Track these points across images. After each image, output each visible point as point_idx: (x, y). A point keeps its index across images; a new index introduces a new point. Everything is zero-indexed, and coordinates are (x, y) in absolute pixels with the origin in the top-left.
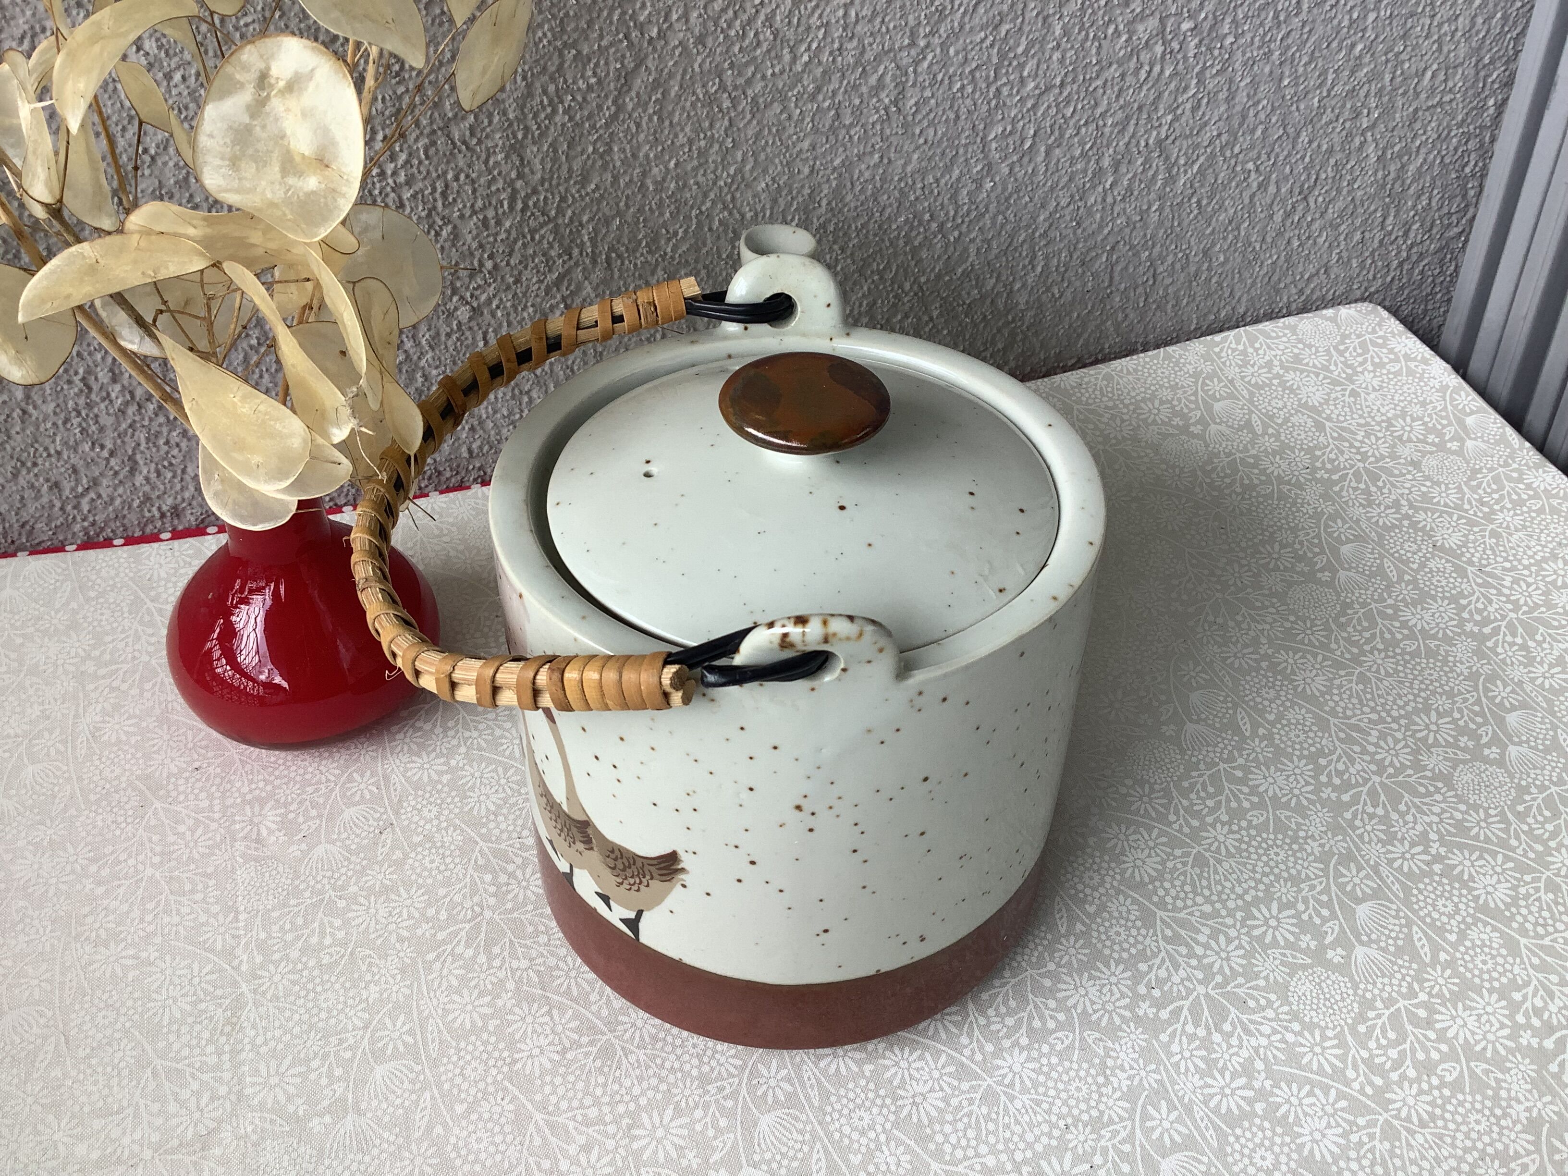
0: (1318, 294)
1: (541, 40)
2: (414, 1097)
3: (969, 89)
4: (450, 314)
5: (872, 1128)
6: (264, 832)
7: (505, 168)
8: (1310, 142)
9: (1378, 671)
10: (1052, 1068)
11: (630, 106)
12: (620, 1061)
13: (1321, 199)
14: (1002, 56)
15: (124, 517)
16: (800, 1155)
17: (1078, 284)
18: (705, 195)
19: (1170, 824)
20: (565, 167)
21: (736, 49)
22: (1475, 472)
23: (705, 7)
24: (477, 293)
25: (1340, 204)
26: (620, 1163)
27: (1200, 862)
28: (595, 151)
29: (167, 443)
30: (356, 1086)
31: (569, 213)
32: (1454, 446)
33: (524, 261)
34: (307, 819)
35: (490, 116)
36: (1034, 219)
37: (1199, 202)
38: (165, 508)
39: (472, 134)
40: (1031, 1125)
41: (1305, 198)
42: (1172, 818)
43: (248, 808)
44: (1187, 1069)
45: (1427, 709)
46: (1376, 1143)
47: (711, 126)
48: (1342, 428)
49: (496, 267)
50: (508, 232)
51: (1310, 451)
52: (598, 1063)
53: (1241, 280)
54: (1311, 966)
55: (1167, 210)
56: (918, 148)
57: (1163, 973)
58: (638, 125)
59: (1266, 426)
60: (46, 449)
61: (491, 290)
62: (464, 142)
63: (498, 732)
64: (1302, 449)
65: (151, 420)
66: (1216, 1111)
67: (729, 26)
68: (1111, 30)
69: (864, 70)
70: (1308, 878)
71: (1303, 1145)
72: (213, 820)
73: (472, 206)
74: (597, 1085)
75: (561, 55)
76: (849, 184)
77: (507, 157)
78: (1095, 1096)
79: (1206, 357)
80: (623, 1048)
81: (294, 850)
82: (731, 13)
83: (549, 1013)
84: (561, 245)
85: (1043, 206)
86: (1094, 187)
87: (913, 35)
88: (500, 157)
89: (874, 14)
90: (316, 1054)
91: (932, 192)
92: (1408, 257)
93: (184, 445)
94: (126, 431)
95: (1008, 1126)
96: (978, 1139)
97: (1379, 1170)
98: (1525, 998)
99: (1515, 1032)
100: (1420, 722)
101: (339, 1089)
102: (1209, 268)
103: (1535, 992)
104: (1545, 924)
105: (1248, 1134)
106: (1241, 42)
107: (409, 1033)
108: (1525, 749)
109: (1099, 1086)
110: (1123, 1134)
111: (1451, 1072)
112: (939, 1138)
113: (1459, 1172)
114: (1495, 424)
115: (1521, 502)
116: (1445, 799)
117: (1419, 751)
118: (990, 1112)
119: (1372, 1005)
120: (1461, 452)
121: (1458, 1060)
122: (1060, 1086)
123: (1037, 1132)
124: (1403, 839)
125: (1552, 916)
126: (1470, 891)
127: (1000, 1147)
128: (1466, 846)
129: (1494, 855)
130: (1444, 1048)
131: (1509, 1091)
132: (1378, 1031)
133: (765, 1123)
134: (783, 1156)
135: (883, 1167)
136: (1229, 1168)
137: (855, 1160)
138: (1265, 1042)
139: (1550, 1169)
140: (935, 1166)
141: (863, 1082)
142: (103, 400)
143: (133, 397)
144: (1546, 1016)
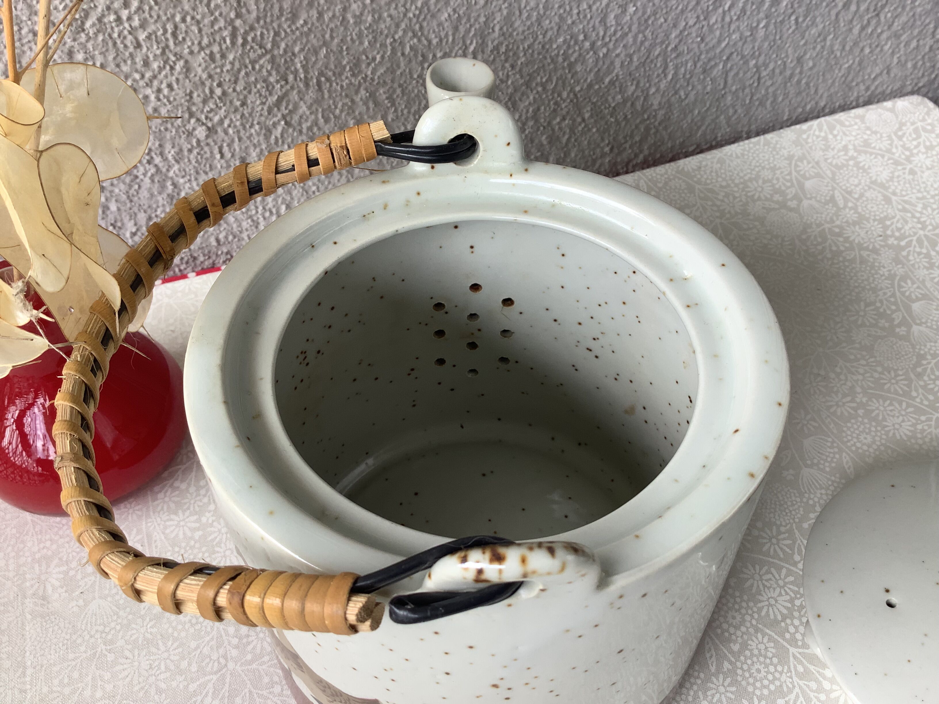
0: (880, 90)
4: (190, 134)
6: (49, 590)
7: (225, 10)
17: (700, 87)
18: (397, 26)
19: (795, 564)
20: (276, 7)
24: (211, 115)
31: (283, 45)
33: (248, 88)
34: (84, 576)
36: (667, 36)
37: (797, 20)
42: (795, 557)
43: (37, 567)
48: (905, 202)
49: (224, 93)
50: (232, 63)
51: (881, 221)
53: (824, 81)
55: (772, 27)
59: (846, 201)
61: (222, 112)
64: (874, 220)
72: (8, 579)
73: (200, 43)
76: (517, 13)
79: (797, 143)
81: (73, 606)
84: (278, 72)
85: (675, 26)
86: (715, 9)
91: (585, 16)
102: (801, 72)
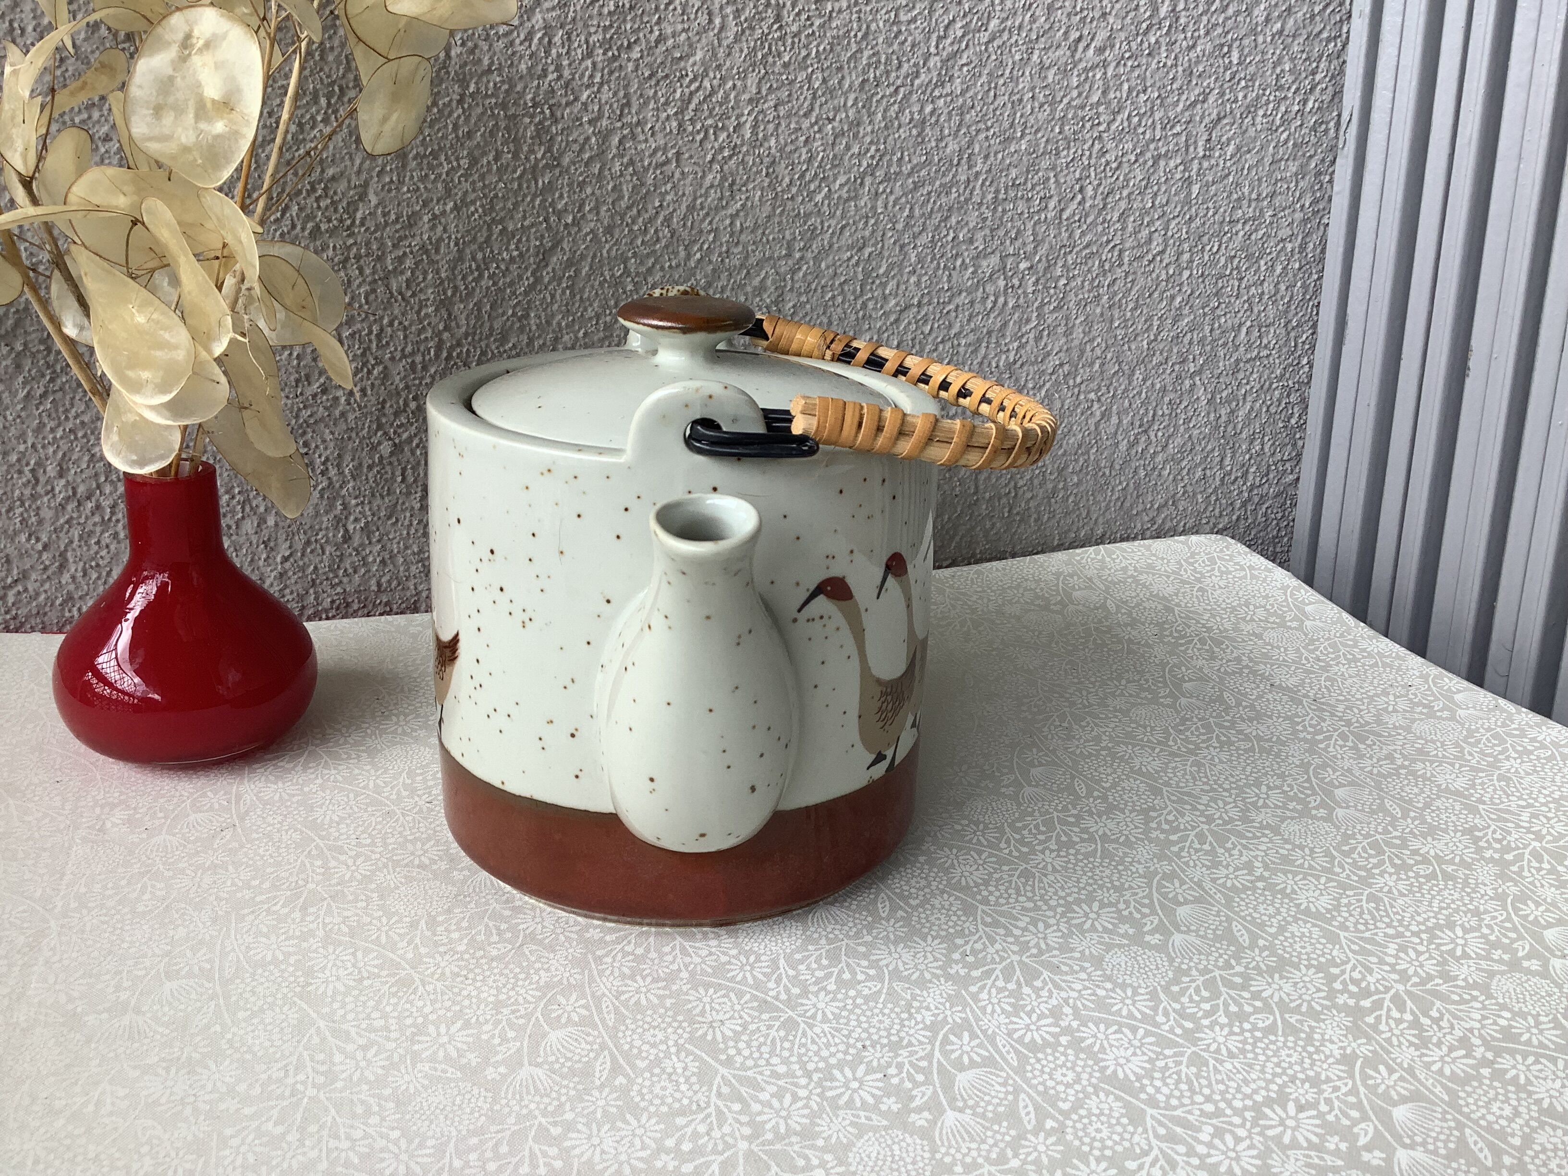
0: (1169, 523)
1: (473, 214)
2: (199, 1004)
3: (840, 299)
4: (374, 448)
5: (665, 1042)
6: (108, 825)
7: (434, 321)
8: (1144, 380)
9: (1212, 759)
10: (856, 1006)
11: (546, 280)
12: (416, 988)
13: (1160, 434)
14: (867, 274)
15: (45, 614)
16: (585, 1059)
17: (947, 485)
19: (1001, 850)
20: (487, 325)
21: (639, 242)
22: (1312, 641)
23: (613, 203)
25: (1179, 441)
26: (396, 1058)
27: (1026, 875)
28: (514, 314)
29: (98, 543)
30: (141, 994)
32: (1295, 624)
34: (153, 817)
35: (425, 273)
39: (408, 287)
40: (828, 1045)
41: (1146, 431)
42: (1003, 846)
43: (98, 810)
44: (993, 1011)
45: (1258, 784)
46: (1183, 1067)
48: (1189, 611)
51: (1159, 624)
52: (394, 989)
53: (1095, 503)
54: (1128, 946)
57: (979, 946)
58: (553, 296)
59: (1119, 608)
61: (413, 430)
62: (400, 293)
63: (357, 771)
64: (1151, 624)
65: (87, 518)
66: (1020, 1041)
67: (633, 222)
68: (959, 262)
69: (748, 273)
70: (1131, 887)
71: (1107, 1067)
72: (62, 815)
73: (403, 350)
74: (388, 1004)
75: (489, 228)
77: (437, 310)
78: (897, 1027)
79: (1067, 562)
80: (422, 981)
81: (134, 838)
82: (635, 210)
83: (354, 954)
87: (789, 247)
88: (430, 310)
89: (756, 226)
90: (108, 972)
92: (1250, 499)
93: (112, 547)
94: (62, 527)
95: (804, 1045)
96: (772, 1053)
97: (1184, 1087)
98: (1343, 972)
99: (1332, 995)
100: (1251, 792)
101: (124, 996)
102: (1065, 488)
103: (1354, 968)
104: (1366, 924)
105: (1050, 1058)
106: (1073, 284)
107: (207, 961)
108: (1352, 811)
109: (903, 1020)
110: (921, 1054)
111: (1263, 1021)
112: (732, 1052)
113: (1268, 1090)
114: (1332, 610)
115: (1356, 660)
116: (1271, 841)
117: (1248, 810)
118: (787, 1035)
119: (1186, 973)
120: (1300, 628)
121: (1272, 1012)
122: (863, 1019)
123: (833, 1049)
124: (1228, 865)
125: (1373, 918)
126: (1292, 900)
127: (794, 1059)
128: (1291, 872)
129: (1318, 878)
130: (1258, 1004)
131: (1323, 1035)
132: (1192, 990)
133: (554, 1036)
134: (568, 1059)
135: (669, 1070)
136: (1027, 1081)
137: (641, 1064)
138: (1075, 995)
139: (1362, 1090)
140: (723, 1071)
141: (662, 1011)
142: (47, 493)
143: (75, 493)
144: (1364, 985)
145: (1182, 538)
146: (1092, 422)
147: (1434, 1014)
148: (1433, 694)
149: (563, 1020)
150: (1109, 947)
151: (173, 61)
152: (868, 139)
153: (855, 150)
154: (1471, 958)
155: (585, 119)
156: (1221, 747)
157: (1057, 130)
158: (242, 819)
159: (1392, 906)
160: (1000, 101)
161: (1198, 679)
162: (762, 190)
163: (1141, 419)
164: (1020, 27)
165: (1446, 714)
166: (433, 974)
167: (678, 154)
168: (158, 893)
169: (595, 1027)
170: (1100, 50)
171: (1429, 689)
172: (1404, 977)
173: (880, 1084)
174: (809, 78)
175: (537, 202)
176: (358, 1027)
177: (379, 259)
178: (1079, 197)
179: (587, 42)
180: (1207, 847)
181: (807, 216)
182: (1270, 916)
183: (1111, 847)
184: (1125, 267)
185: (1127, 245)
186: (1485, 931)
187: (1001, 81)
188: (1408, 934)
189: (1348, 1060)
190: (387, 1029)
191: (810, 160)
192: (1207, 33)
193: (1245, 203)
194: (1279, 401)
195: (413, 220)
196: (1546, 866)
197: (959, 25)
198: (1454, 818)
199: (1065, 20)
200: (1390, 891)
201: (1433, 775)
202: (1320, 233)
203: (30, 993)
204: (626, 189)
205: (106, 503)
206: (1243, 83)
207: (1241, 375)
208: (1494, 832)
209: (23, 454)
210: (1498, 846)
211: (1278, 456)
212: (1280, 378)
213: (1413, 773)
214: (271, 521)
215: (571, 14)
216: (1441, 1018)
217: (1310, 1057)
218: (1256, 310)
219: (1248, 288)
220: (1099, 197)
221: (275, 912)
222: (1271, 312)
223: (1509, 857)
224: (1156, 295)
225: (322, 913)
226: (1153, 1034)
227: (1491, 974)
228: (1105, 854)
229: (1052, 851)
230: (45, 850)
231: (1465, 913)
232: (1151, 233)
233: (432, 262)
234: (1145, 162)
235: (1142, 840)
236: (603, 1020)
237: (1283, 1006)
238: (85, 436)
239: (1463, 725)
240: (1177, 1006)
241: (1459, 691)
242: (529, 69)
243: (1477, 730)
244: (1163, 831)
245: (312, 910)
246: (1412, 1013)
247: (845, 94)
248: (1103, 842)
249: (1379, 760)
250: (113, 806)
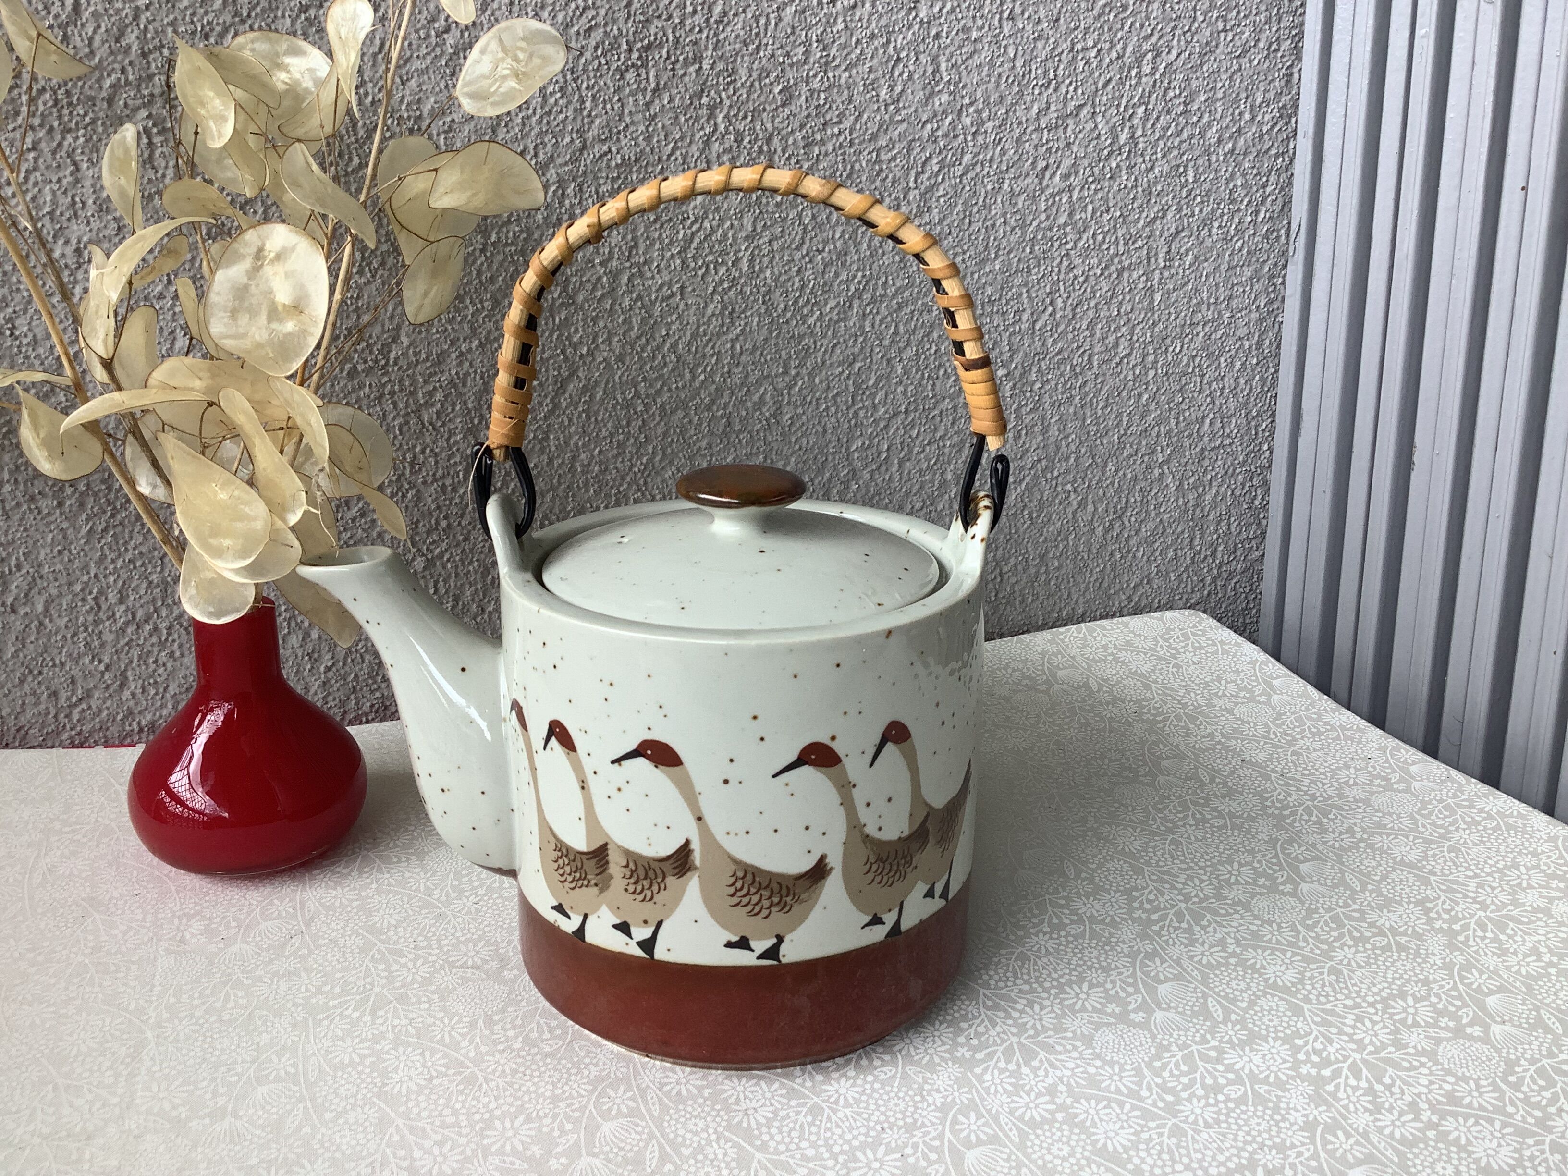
0: (1145, 600)
2: (289, 1107)
3: (833, 410)
5: (705, 1130)
6: (188, 936)
7: (462, 446)
8: (1117, 471)
9: (1189, 838)
10: (874, 1091)
11: (564, 405)
12: (481, 1086)
13: (1133, 519)
14: (857, 387)
16: (636, 1149)
18: (623, 479)
21: (648, 367)
22: (1279, 715)
23: (624, 334)
24: (432, 547)
25: (1151, 525)
26: (469, 1152)
27: (1022, 958)
28: (535, 437)
29: (156, 662)
30: (236, 1099)
32: (1263, 699)
34: (228, 927)
35: (454, 405)
37: (1030, 514)
38: (144, 723)
39: (438, 418)
40: (850, 1129)
41: (1120, 517)
42: (1001, 929)
43: (176, 920)
44: (996, 1091)
45: (1230, 861)
46: (1165, 1138)
47: (628, 425)
48: (1166, 688)
49: (449, 526)
51: (1137, 702)
52: (461, 1087)
54: (1115, 1024)
56: (794, 452)
57: (982, 1029)
58: (570, 420)
59: (1101, 686)
60: (53, 659)
61: (444, 545)
62: (431, 424)
63: (407, 875)
64: (1130, 701)
65: (145, 640)
66: (1021, 1118)
67: (643, 350)
68: (942, 372)
69: (748, 390)
70: (1117, 967)
71: (1097, 1141)
72: (144, 927)
73: (434, 475)
74: (457, 1101)
77: (465, 437)
78: (911, 1109)
79: (1052, 642)
80: (485, 1078)
81: (212, 948)
82: (644, 339)
83: (422, 1054)
86: (941, 496)
87: (786, 366)
89: (755, 348)
90: (204, 1079)
92: (1219, 575)
93: (169, 665)
94: (122, 648)
95: (829, 1129)
96: (801, 1138)
97: (1166, 1156)
98: (1306, 1043)
99: (1296, 1065)
100: (1223, 869)
101: (221, 1102)
102: (1047, 572)
103: (1315, 1040)
104: (1327, 996)
105: (1048, 1134)
106: (1047, 387)
107: (292, 1065)
108: (1315, 886)
109: (916, 1102)
110: (933, 1134)
111: (1236, 1092)
112: (766, 1138)
113: (1239, 1157)
114: (1298, 684)
115: (1320, 734)
116: (1242, 918)
117: (1221, 887)
118: (814, 1120)
119: (1167, 1049)
120: (1268, 703)
121: (1243, 1084)
122: (880, 1102)
123: (855, 1132)
124: (1204, 942)
125: (1334, 990)
126: (1261, 975)
127: (821, 1143)
128: (1260, 947)
129: (1284, 952)
130: (1231, 1076)
131: (1288, 1103)
132: (1172, 1065)
133: (607, 1128)
134: (621, 1149)
135: (711, 1156)
136: (1028, 1156)
137: (686, 1152)
138: (1069, 1073)
139: (1322, 1154)
140: (758, 1155)
141: (701, 1100)
142: (108, 619)
143: (134, 618)
144: (1324, 1054)
145: (1157, 614)
146: (1069, 510)
147: (1387, 1081)
148: (1390, 767)
149: (614, 1112)
150: (1098, 1027)
151: (247, 272)
152: (855, 267)
153: (844, 277)
154: (1419, 1026)
155: (597, 261)
156: (1197, 825)
157: (1028, 250)
158: (308, 925)
159: (1351, 978)
160: (975, 227)
161: (1175, 757)
162: (759, 316)
163: (1115, 507)
164: (991, 160)
165: (1402, 786)
166: (494, 1071)
167: (682, 288)
168: (241, 1001)
169: (643, 1118)
170: (1066, 177)
171: (1387, 761)
172: (1361, 1046)
173: (899, 1164)
174: (800, 215)
175: (555, 337)
176: (432, 1123)
177: (412, 393)
178: (1050, 309)
179: (597, 192)
180: (1184, 925)
181: (801, 337)
182: (1242, 991)
183: (1097, 928)
184: (1095, 370)
185: (1096, 350)
186: (1434, 999)
187: (975, 209)
188: (1364, 1005)
189: (1310, 1126)
190: (457, 1124)
191: (802, 288)
192: (1164, 156)
193: (1204, 307)
194: (1243, 485)
195: (442, 358)
196: (1489, 935)
197: (935, 161)
198: (1407, 890)
199: (1032, 151)
200: (1349, 964)
201: (1389, 848)
202: (1276, 330)
203: (137, 1101)
204: (635, 322)
205: (163, 626)
206: (1199, 199)
207: (1206, 463)
208: (1444, 903)
209: (86, 584)
210: (1446, 916)
211: (1244, 535)
212: (1243, 464)
213: (1371, 846)
214: (315, 635)
215: (582, 168)
216: (1393, 1085)
217: (1277, 1125)
218: (1217, 403)
219: (1209, 384)
220: (1069, 309)
221: (347, 1017)
222: (1232, 405)
223: (1456, 927)
224: (1124, 393)
225: (390, 1015)
226: (1138, 1108)
227: (1438, 1041)
228: (1094, 934)
229: (1045, 934)
230: (133, 963)
231: (1416, 983)
232: (1118, 338)
233: (460, 394)
234: (1110, 275)
235: (1126, 920)
236: (649, 1111)
237: (1253, 1078)
238: (142, 565)
239: (1417, 797)
240: (1159, 1080)
241: (1414, 763)
242: (545, 219)
243: (1430, 801)
244: (1145, 911)
245: (381, 1013)
246: (1368, 1080)
247: (833, 228)
248: (1091, 923)
249: (1341, 833)
250: (190, 917)
